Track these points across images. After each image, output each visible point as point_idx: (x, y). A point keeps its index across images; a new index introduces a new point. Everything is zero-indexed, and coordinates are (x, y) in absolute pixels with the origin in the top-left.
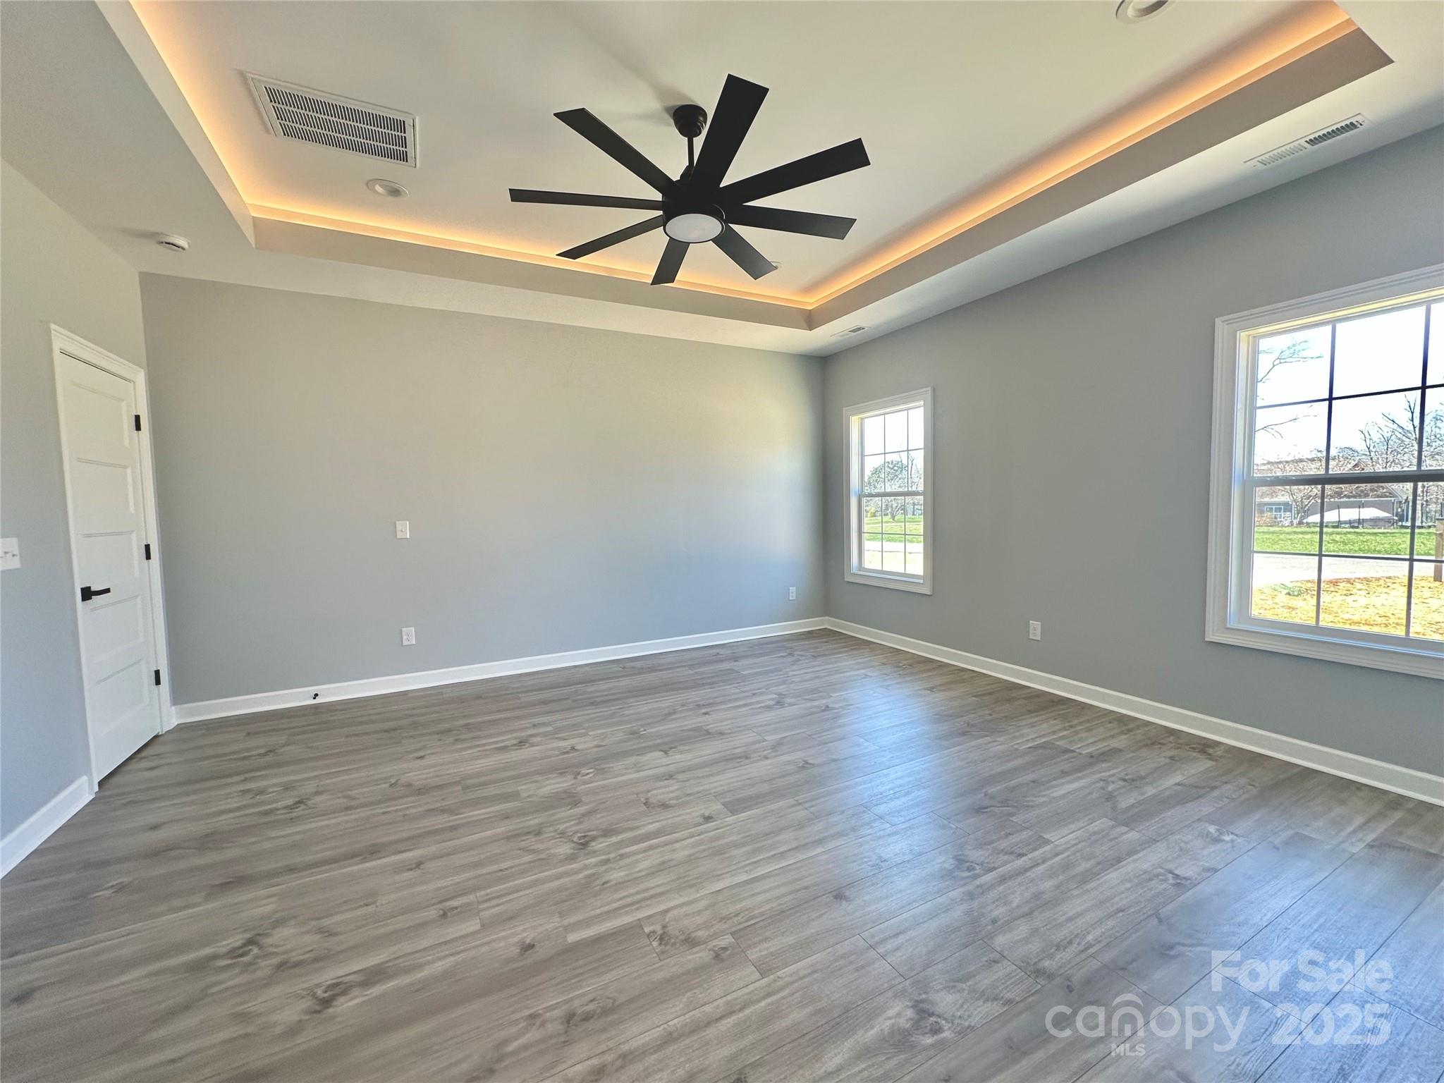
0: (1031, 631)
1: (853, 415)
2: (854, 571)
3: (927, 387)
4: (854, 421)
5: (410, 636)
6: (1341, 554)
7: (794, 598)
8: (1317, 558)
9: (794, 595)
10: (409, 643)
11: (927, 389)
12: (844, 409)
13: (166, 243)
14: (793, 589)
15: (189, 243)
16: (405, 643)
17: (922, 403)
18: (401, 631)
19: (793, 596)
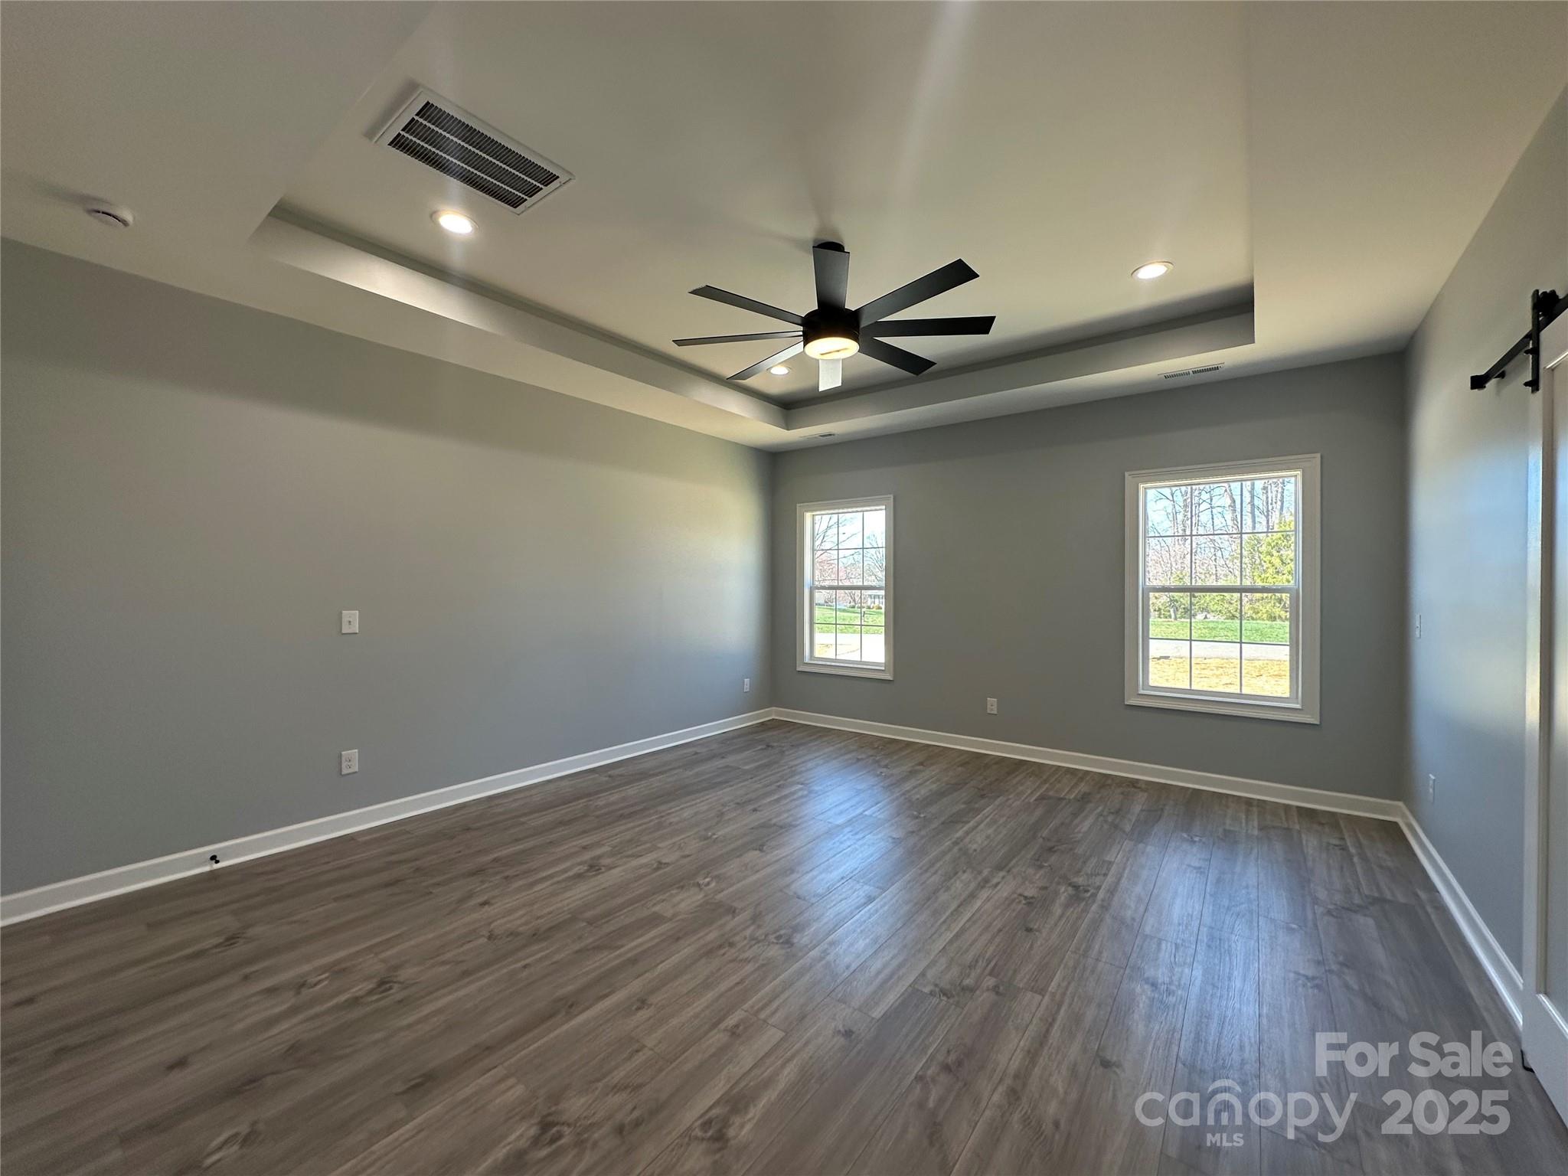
0: (989, 706)
1: (807, 511)
2: (807, 660)
3: (890, 494)
4: (808, 516)
5: (352, 760)
6: (1207, 639)
7: (748, 690)
8: (1189, 642)
9: (748, 686)
10: (351, 771)
11: (889, 496)
12: (798, 505)
13: (103, 213)
14: (747, 681)
15: (134, 218)
16: (345, 771)
17: (884, 507)
18: (340, 756)
19: (747, 688)
